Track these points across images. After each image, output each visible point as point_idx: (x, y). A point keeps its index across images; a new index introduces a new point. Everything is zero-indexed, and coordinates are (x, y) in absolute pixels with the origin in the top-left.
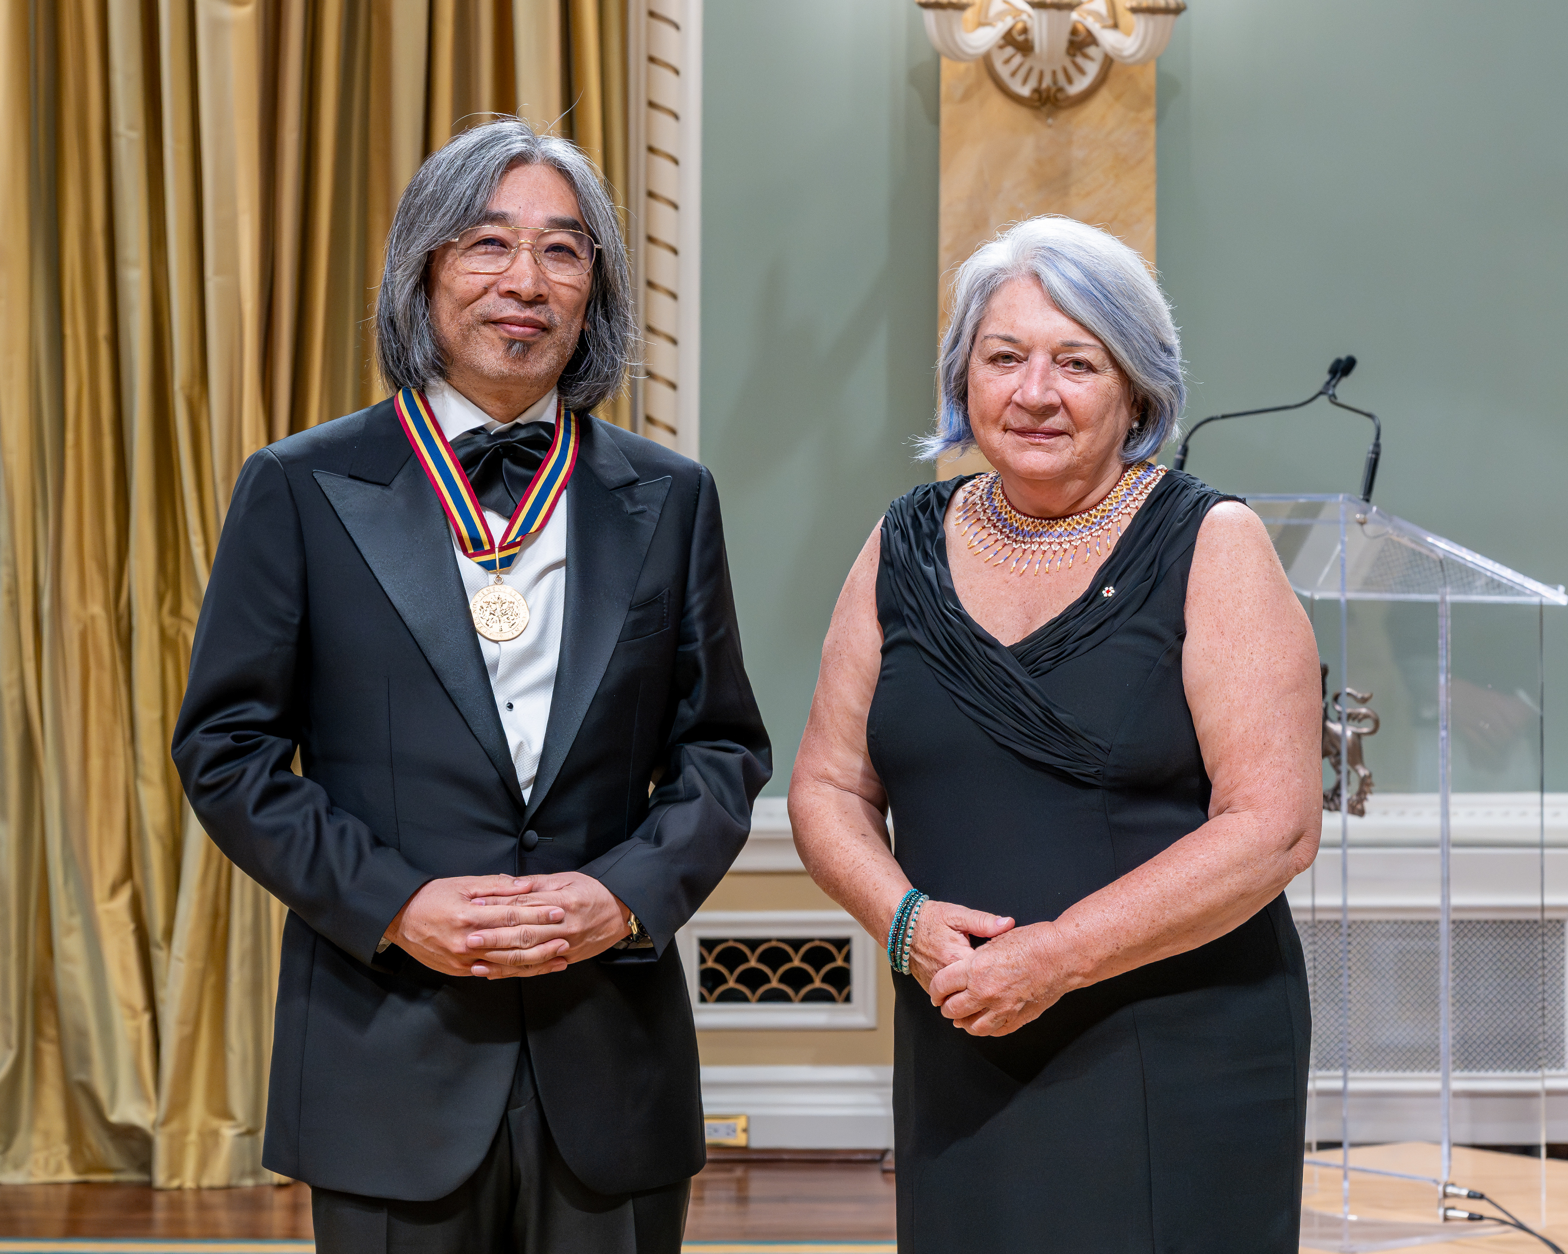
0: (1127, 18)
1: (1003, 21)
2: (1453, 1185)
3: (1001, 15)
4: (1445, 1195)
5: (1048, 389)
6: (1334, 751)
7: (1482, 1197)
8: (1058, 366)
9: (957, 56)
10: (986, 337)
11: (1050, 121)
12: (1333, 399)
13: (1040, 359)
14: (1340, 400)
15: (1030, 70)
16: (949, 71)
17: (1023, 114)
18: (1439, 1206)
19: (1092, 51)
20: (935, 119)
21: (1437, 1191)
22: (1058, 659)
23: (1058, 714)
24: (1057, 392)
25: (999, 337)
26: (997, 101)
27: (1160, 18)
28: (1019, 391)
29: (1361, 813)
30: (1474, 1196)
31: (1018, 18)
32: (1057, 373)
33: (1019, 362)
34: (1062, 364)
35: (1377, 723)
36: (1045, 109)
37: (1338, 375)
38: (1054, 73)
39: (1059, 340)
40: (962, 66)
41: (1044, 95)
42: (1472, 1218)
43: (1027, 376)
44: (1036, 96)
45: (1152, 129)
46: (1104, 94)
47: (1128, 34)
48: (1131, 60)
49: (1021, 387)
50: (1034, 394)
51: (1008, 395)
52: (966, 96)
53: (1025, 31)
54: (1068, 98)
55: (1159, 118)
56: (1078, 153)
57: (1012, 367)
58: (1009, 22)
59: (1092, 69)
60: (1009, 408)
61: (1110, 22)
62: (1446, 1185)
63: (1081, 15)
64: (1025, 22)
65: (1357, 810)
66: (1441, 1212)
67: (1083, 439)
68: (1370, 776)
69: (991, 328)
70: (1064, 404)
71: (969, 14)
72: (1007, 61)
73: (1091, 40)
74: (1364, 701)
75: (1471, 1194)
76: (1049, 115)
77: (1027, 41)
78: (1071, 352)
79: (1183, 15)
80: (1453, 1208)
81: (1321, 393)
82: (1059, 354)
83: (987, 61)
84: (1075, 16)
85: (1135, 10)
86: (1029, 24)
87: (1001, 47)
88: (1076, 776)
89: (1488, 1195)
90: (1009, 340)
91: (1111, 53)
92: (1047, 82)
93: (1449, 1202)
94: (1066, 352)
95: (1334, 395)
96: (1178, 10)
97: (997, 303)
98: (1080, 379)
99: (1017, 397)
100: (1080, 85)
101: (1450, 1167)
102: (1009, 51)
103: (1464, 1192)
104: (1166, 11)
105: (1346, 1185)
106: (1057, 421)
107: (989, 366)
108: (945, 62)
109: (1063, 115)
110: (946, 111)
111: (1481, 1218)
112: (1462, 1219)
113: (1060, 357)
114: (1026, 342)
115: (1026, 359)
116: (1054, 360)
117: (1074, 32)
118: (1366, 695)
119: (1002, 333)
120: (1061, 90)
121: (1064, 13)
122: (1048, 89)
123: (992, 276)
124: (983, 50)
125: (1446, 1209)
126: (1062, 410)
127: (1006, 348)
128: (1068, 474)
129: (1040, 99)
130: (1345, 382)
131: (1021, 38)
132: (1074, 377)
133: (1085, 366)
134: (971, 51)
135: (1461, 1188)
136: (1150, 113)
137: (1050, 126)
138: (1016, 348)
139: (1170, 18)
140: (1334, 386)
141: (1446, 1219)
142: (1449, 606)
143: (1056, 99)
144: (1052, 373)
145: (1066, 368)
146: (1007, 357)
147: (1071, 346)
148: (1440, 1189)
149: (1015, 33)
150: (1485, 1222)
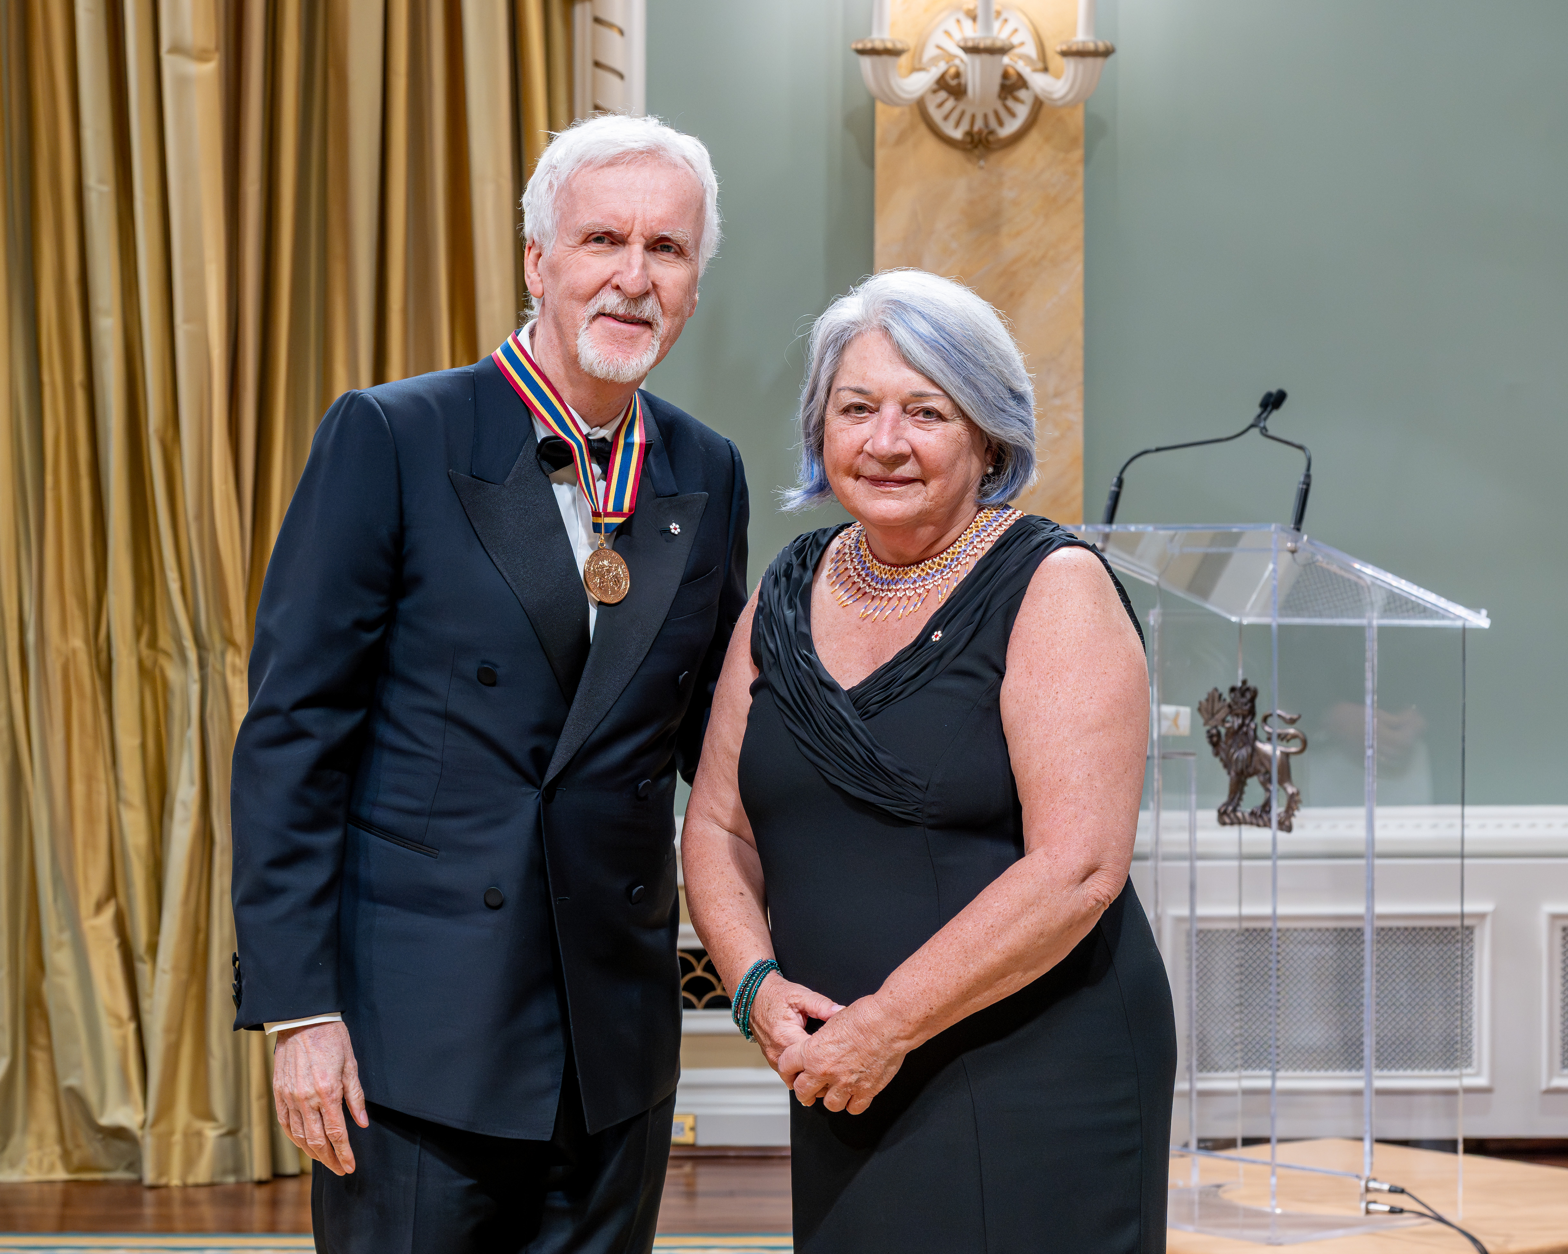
0: (1056, 61)
1: (936, 66)
2: (1375, 1180)
3: (934, 60)
4: (1368, 1190)
5: (898, 439)
6: (1263, 770)
7: (1402, 1191)
8: (908, 416)
9: (892, 100)
10: (839, 390)
11: (982, 163)
12: (1264, 431)
13: (890, 410)
14: (1271, 432)
15: (962, 114)
16: (884, 116)
17: (955, 157)
18: (1361, 1200)
19: (1022, 94)
20: (870, 162)
21: (1360, 1186)
22: (885, 701)
23: (879, 755)
24: (907, 441)
25: (851, 389)
26: (930, 144)
27: (1090, 61)
28: (870, 441)
29: (1289, 829)
30: (1395, 1190)
31: (951, 63)
32: (907, 422)
33: (871, 412)
34: (912, 414)
35: (1305, 743)
36: (977, 152)
37: (1269, 409)
38: (985, 116)
39: (907, 391)
40: (897, 111)
41: (976, 138)
42: (1393, 1211)
43: (878, 427)
44: (968, 139)
45: (1080, 169)
46: (1034, 136)
47: (1058, 76)
48: (1060, 103)
49: (871, 437)
50: (884, 444)
51: (859, 444)
52: (901, 140)
53: (958, 75)
54: (999, 140)
55: (1087, 159)
56: (1008, 194)
57: (864, 418)
58: (942, 67)
59: (1022, 112)
60: (861, 456)
61: (1040, 65)
62: (1367, 1182)
63: (1011, 59)
64: (957, 67)
65: (1285, 826)
66: (1363, 1205)
67: (934, 486)
68: (1298, 793)
69: (842, 382)
70: (914, 452)
71: (903, 60)
72: (940, 105)
73: (1022, 83)
74: (1292, 722)
75: (1393, 1189)
76: (980, 158)
77: (959, 85)
78: (921, 402)
79: (1111, 58)
80: (1375, 1202)
81: (1252, 426)
82: (909, 404)
83: (920, 105)
84: (1006, 60)
85: (1065, 54)
86: (962, 69)
87: (935, 92)
88: (895, 814)
89: (1408, 1189)
90: (859, 392)
91: (1041, 97)
92: (979, 125)
93: (1371, 1197)
94: (915, 402)
95: (1265, 428)
96: (1107, 53)
97: (850, 356)
98: (930, 428)
99: (868, 447)
100: (1011, 127)
101: (1372, 1164)
102: (943, 95)
103: (1386, 1187)
104: (1095, 54)
105: (1273, 1181)
106: (907, 470)
107: (842, 417)
108: (879, 106)
109: (994, 157)
110: (880, 154)
111: (1401, 1211)
112: (1384, 1212)
113: (910, 407)
114: (876, 394)
115: (877, 410)
116: (904, 410)
117: (1005, 75)
118: (1295, 716)
119: (854, 385)
120: (992, 132)
121: (997, 57)
122: (980, 132)
123: (845, 330)
124: (917, 95)
125: (1369, 1203)
126: (912, 459)
127: (858, 399)
128: (921, 519)
129: (972, 142)
130: (1275, 414)
131: (953, 83)
132: (923, 425)
133: (935, 415)
134: (905, 96)
135: (1382, 1183)
136: (1078, 154)
137: (981, 168)
138: (867, 399)
139: (1099, 61)
140: (1265, 419)
141: (1368, 1212)
142: (1376, 631)
143: (988, 141)
144: (902, 423)
145: (914, 418)
146: (860, 408)
147: (920, 396)
148: (1363, 1183)
149: (948, 78)
150: (1405, 1215)
